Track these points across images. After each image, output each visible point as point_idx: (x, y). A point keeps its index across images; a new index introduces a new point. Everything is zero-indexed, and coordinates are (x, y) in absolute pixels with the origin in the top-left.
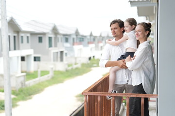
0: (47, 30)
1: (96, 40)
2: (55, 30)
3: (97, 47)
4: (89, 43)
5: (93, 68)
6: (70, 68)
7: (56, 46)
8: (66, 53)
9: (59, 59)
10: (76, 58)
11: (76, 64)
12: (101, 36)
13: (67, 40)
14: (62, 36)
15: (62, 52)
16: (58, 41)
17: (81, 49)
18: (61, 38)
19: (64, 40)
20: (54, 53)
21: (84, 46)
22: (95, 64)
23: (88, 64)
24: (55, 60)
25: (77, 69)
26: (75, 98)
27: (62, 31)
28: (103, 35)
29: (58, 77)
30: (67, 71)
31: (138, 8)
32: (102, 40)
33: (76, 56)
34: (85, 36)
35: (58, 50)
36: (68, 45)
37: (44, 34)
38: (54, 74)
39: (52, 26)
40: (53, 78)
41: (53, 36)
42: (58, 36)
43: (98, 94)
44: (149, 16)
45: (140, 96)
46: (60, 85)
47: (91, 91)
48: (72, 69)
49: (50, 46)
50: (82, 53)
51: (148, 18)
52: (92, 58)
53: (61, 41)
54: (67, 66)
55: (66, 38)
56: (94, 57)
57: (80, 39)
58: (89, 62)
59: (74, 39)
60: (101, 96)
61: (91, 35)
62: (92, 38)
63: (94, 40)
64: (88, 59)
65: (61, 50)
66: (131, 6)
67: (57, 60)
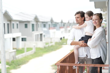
0: (31, 19)
1: (66, 26)
2: (36, 19)
3: (66, 30)
4: (60, 28)
5: (63, 46)
6: (47, 46)
7: (37, 30)
8: (44, 35)
9: (39, 39)
10: (51, 39)
11: (51, 43)
12: (69, 23)
13: (45, 26)
14: (41, 23)
15: (41, 35)
16: (39, 27)
17: (54, 32)
18: (41, 25)
20: (36, 35)
21: (57, 30)
22: (65, 42)
23: (60, 42)
24: (37, 40)
25: (52, 46)
26: (51, 67)
27: (41, 20)
28: (70, 22)
29: (39, 52)
30: (45, 48)
31: (95, 3)
32: (70, 25)
33: (51, 37)
34: (58, 23)
35: (39, 33)
36: (45, 29)
37: (29, 22)
38: (36, 50)
39: (34, 16)
40: (35, 53)
41: (35, 23)
42: (39, 23)
43: (67, 65)
44: (103, 8)
45: (97, 66)
46: (40, 58)
47: (62, 62)
48: (49, 46)
49: (33, 30)
50: (55, 35)
52: (63, 38)
53: (41, 27)
55: (44, 24)
56: (64, 37)
57: (54, 25)
58: (61, 41)
59: (49, 25)
60: (69, 66)
61: (62, 22)
62: (63, 24)
63: (64, 25)
64: (60, 39)
65: (41, 33)
66: (90, 1)
67: (38, 40)
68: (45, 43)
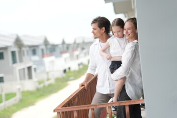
1: (70, 48)
2: (18, 42)
3: (72, 57)
4: (62, 53)
6: (41, 86)
7: (21, 61)
8: (35, 69)
9: (27, 76)
10: (48, 73)
11: (48, 80)
12: (75, 43)
13: (34, 53)
14: (28, 48)
15: (29, 68)
16: (24, 55)
18: (27, 51)
19: (30, 52)
20: (19, 70)
21: (56, 57)
22: (71, 76)
23: (63, 78)
24: (22, 78)
25: (50, 85)
27: (27, 42)
28: (78, 42)
30: (38, 90)
31: (114, 4)
32: (78, 47)
33: (47, 70)
34: (57, 45)
35: (25, 66)
36: (36, 58)
38: (23, 96)
39: (15, 37)
40: (21, 101)
41: (16, 49)
42: (24, 49)
44: (127, 13)
45: (124, 104)
46: (31, 108)
48: (44, 86)
49: (14, 62)
50: (55, 65)
51: (126, 14)
52: (67, 70)
53: (28, 54)
54: (37, 84)
55: (34, 50)
56: (69, 68)
57: (51, 49)
58: (64, 75)
59: (43, 50)
61: (63, 43)
62: (65, 46)
63: (68, 48)
65: (29, 65)
67: (24, 78)
68: (37, 81)
